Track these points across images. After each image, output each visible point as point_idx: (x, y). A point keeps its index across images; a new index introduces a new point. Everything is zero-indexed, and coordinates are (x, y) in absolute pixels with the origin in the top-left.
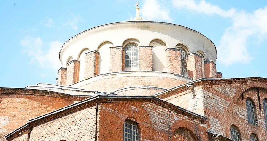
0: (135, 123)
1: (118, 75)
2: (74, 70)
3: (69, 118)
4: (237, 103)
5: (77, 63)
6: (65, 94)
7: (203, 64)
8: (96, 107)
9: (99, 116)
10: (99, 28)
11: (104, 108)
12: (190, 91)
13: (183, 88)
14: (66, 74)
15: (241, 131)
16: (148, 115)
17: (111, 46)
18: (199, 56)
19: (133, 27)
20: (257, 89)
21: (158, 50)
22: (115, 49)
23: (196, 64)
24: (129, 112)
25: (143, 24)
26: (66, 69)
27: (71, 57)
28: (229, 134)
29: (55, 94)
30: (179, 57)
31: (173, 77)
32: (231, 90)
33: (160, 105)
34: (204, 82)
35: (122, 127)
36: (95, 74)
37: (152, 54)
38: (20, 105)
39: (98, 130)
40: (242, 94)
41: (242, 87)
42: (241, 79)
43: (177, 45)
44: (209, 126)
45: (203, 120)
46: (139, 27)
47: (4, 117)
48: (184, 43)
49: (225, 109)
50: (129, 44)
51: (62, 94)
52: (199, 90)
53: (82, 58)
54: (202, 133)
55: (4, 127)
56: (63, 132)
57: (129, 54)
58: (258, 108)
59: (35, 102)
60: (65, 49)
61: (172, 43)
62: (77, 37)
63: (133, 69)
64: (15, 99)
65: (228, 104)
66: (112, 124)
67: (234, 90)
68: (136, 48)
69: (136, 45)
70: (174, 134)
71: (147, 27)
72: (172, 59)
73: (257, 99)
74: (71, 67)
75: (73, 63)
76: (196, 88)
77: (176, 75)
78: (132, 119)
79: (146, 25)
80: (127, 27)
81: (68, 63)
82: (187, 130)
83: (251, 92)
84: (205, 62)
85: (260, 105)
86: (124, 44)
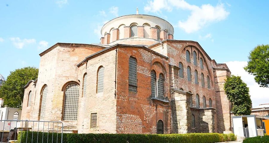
0: (135, 58)
1: (128, 40)
2: (108, 38)
3: (103, 56)
4: (182, 52)
5: (109, 35)
6: (102, 47)
7: (167, 36)
8: (116, 50)
9: (117, 54)
10: (119, 18)
11: (120, 50)
12: (161, 45)
13: (158, 44)
14: (104, 40)
15: (183, 65)
16: (141, 55)
17: (124, 26)
18: (166, 31)
19: (135, 17)
20: (191, 46)
21: (147, 28)
22: (126, 28)
23: (164, 35)
24: (132, 53)
25: (140, 16)
26: (104, 38)
27: (106, 32)
28: (178, 65)
29: (98, 47)
30: (156, 32)
31: (154, 40)
32: (180, 46)
33: (147, 50)
34: (168, 41)
35: (129, 60)
36: (117, 39)
37: (144, 30)
38: (83, 51)
39: (117, 60)
40: (185, 48)
41: (185, 45)
42: (184, 41)
43: (156, 26)
44: (169, 62)
45: (167, 59)
46: (137, 17)
47: (76, 57)
48: (159, 25)
49: (177, 54)
50: (133, 25)
51: (101, 47)
52: (165, 45)
53: (111, 33)
54: (166, 64)
55: (76, 61)
56: (101, 62)
57: (133, 30)
58: (191, 55)
59: (89, 50)
60: (103, 28)
61: (153, 25)
62: (109, 22)
63: (134, 37)
64: (80, 49)
65: (178, 52)
66: (124, 58)
67: (181, 46)
68: (136, 27)
69: (137, 26)
70: (153, 64)
71: (142, 17)
72: (153, 32)
73: (191, 51)
74: (106, 37)
75: (107, 35)
76: (164, 44)
77: (155, 40)
78: (133, 56)
79: (141, 16)
80: (132, 17)
81: (105, 35)
82: (160, 63)
83: (188, 47)
84: (168, 35)
85: (192, 53)
86: (130, 25)
